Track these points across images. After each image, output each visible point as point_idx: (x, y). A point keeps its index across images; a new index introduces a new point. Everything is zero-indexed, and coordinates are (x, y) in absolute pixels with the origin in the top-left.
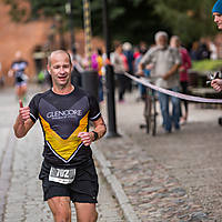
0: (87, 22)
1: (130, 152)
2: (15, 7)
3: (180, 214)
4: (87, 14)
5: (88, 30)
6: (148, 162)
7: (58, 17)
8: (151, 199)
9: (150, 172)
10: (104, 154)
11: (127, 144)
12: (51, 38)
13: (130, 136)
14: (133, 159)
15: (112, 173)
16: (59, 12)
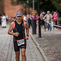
0: (33, 6)
1: (45, 41)
2: (12, 1)
3: (59, 58)
4: (33, 4)
5: (34, 8)
6: (50, 44)
7: (25, 4)
8: (51, 54)
9: (50, 47)
10: (38, 42)
11: (44, 39)
12: (22, 10)
13: (45, 37)
14: (46, 43)
15: (40, 47)
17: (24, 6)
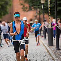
2: (24, 6)
7: (38, 10)
16: (39, 8)
17: (38, 12)
